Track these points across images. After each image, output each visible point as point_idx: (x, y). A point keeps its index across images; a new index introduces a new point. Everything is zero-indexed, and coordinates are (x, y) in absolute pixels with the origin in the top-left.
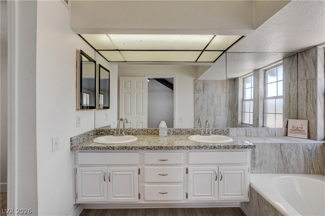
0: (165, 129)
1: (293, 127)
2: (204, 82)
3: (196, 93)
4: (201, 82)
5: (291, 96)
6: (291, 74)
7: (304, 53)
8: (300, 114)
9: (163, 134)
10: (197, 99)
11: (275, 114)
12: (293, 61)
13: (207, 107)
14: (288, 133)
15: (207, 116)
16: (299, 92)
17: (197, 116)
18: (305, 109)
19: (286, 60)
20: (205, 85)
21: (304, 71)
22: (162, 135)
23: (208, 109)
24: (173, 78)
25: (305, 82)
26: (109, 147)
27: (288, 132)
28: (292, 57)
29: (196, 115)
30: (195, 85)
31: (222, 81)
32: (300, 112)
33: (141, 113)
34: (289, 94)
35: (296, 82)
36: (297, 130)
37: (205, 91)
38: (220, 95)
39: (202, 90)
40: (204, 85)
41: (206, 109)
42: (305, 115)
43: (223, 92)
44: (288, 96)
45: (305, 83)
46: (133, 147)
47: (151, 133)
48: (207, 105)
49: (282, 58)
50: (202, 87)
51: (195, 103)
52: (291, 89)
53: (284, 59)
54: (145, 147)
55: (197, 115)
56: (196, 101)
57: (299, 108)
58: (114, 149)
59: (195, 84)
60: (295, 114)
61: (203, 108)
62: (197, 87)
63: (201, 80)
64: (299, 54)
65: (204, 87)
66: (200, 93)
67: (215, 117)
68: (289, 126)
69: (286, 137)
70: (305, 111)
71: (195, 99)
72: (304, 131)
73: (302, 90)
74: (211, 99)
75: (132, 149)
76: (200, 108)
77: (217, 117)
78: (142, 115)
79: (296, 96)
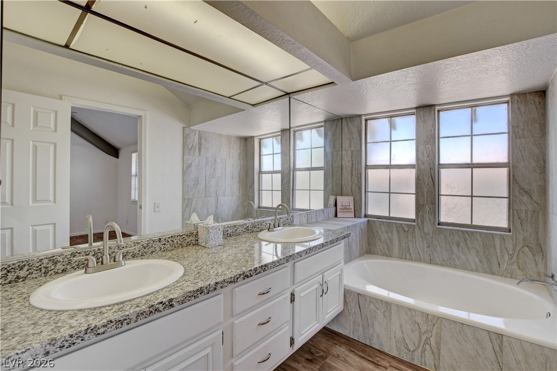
0: (219, 230)
1: (342, 206)
2: (202, 135)
3: (187, 153)
4: (195, 134)
5: (334, 168)
6: (334, 142)
7: (348, 119)
8: (345, 190)
9: (215, 241)
10: (189, 166)
11: (310, 190)
12: (337, 126)
13: (206, 181)
14: (338, 214)
15: (205, 196)
16: (343, 164)
17: (188, 199)
18: (350, 184)
19: (328, 124)
20: (203, 141)
21: (349, 140)
22: (214, 243)
23: (207, 184)
24: (140, 116)
25: (349, 152)
26: (157, 306)
27: (338, 211)
28: (336, 121)
29: (186, 197)
30: (185, 137)
31: (229, 137)
32: (344, 187)
33: (51, 199)
34: (332, 165)
35: (340, 152)
36: (345, 209)
37: (202, 150)
38: (226, 160)
39: (197, 150)
40: (201, 139)
41: (203, 186)
42: (350, 191)
43: (230, 155)
44: (331, 168)
45: (350, 155)
46: (217, 283)
47: (181, 244)
48: (206, 177)
49: (323, 120)
50: (197, 143)
51: (184, 173)
52: (335, 159)
53: (325, 121)
54: (240, 275)
55: (188, 197)
56: (186, 170)
57: (343, 183)
58: (172, 306)
59: (185, 135)
60: (340, 190)
61: (198, 184)
62: (188, 142)
63: (195, 130)
64: (343, 120)
65: (200, 144)
66: (194, 155)
67: (218, 198)
68: (338, 205)
69: (337, 219)
70: (350, 187)
71: (185, 165)
72: (351, 209)
73: (347, 162)
74: (211, 167)
75: (215, 289)
76: (193, 183)
77: (220, 198)
78: (55, 202)
79: (340, 169)
